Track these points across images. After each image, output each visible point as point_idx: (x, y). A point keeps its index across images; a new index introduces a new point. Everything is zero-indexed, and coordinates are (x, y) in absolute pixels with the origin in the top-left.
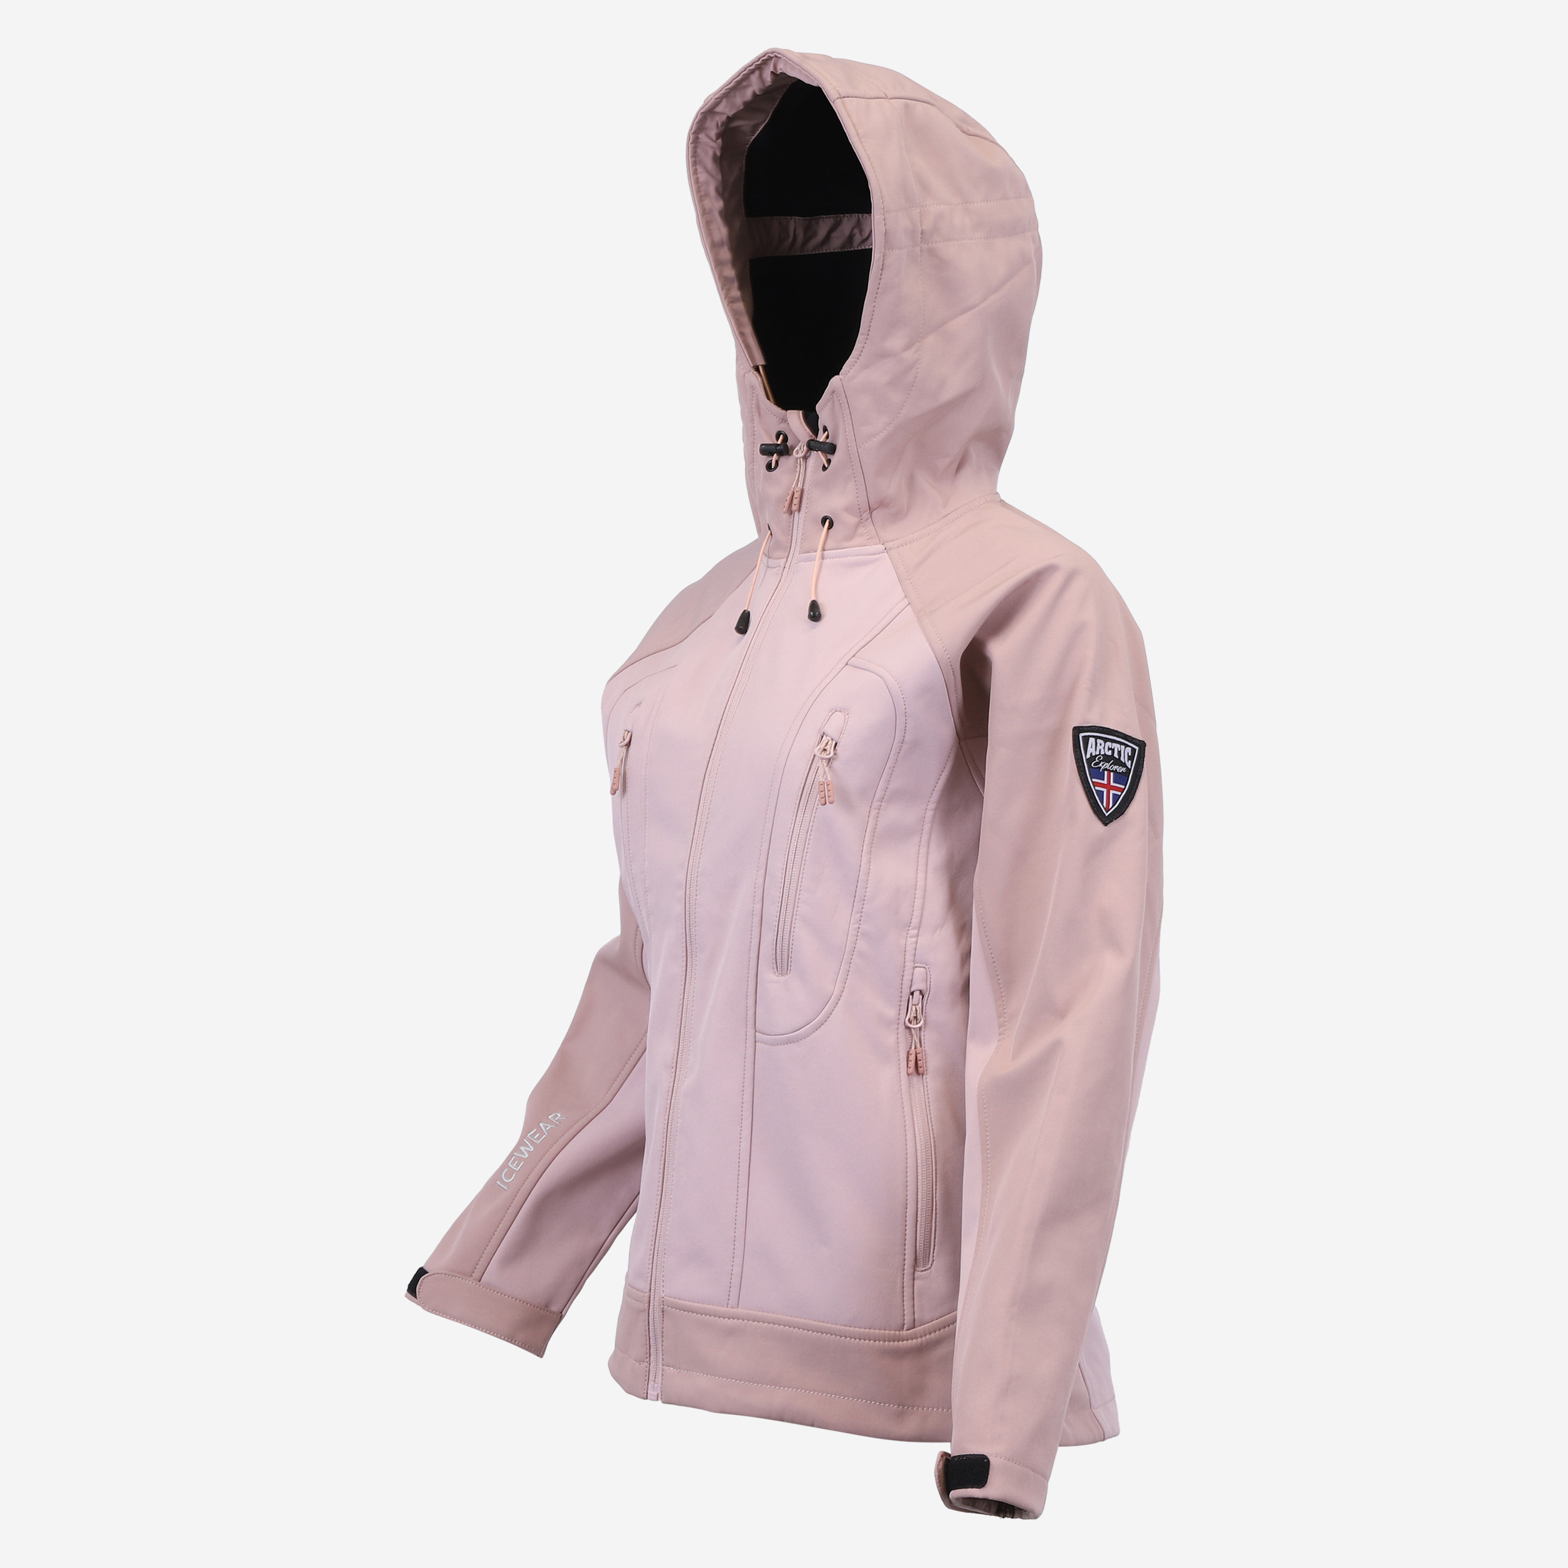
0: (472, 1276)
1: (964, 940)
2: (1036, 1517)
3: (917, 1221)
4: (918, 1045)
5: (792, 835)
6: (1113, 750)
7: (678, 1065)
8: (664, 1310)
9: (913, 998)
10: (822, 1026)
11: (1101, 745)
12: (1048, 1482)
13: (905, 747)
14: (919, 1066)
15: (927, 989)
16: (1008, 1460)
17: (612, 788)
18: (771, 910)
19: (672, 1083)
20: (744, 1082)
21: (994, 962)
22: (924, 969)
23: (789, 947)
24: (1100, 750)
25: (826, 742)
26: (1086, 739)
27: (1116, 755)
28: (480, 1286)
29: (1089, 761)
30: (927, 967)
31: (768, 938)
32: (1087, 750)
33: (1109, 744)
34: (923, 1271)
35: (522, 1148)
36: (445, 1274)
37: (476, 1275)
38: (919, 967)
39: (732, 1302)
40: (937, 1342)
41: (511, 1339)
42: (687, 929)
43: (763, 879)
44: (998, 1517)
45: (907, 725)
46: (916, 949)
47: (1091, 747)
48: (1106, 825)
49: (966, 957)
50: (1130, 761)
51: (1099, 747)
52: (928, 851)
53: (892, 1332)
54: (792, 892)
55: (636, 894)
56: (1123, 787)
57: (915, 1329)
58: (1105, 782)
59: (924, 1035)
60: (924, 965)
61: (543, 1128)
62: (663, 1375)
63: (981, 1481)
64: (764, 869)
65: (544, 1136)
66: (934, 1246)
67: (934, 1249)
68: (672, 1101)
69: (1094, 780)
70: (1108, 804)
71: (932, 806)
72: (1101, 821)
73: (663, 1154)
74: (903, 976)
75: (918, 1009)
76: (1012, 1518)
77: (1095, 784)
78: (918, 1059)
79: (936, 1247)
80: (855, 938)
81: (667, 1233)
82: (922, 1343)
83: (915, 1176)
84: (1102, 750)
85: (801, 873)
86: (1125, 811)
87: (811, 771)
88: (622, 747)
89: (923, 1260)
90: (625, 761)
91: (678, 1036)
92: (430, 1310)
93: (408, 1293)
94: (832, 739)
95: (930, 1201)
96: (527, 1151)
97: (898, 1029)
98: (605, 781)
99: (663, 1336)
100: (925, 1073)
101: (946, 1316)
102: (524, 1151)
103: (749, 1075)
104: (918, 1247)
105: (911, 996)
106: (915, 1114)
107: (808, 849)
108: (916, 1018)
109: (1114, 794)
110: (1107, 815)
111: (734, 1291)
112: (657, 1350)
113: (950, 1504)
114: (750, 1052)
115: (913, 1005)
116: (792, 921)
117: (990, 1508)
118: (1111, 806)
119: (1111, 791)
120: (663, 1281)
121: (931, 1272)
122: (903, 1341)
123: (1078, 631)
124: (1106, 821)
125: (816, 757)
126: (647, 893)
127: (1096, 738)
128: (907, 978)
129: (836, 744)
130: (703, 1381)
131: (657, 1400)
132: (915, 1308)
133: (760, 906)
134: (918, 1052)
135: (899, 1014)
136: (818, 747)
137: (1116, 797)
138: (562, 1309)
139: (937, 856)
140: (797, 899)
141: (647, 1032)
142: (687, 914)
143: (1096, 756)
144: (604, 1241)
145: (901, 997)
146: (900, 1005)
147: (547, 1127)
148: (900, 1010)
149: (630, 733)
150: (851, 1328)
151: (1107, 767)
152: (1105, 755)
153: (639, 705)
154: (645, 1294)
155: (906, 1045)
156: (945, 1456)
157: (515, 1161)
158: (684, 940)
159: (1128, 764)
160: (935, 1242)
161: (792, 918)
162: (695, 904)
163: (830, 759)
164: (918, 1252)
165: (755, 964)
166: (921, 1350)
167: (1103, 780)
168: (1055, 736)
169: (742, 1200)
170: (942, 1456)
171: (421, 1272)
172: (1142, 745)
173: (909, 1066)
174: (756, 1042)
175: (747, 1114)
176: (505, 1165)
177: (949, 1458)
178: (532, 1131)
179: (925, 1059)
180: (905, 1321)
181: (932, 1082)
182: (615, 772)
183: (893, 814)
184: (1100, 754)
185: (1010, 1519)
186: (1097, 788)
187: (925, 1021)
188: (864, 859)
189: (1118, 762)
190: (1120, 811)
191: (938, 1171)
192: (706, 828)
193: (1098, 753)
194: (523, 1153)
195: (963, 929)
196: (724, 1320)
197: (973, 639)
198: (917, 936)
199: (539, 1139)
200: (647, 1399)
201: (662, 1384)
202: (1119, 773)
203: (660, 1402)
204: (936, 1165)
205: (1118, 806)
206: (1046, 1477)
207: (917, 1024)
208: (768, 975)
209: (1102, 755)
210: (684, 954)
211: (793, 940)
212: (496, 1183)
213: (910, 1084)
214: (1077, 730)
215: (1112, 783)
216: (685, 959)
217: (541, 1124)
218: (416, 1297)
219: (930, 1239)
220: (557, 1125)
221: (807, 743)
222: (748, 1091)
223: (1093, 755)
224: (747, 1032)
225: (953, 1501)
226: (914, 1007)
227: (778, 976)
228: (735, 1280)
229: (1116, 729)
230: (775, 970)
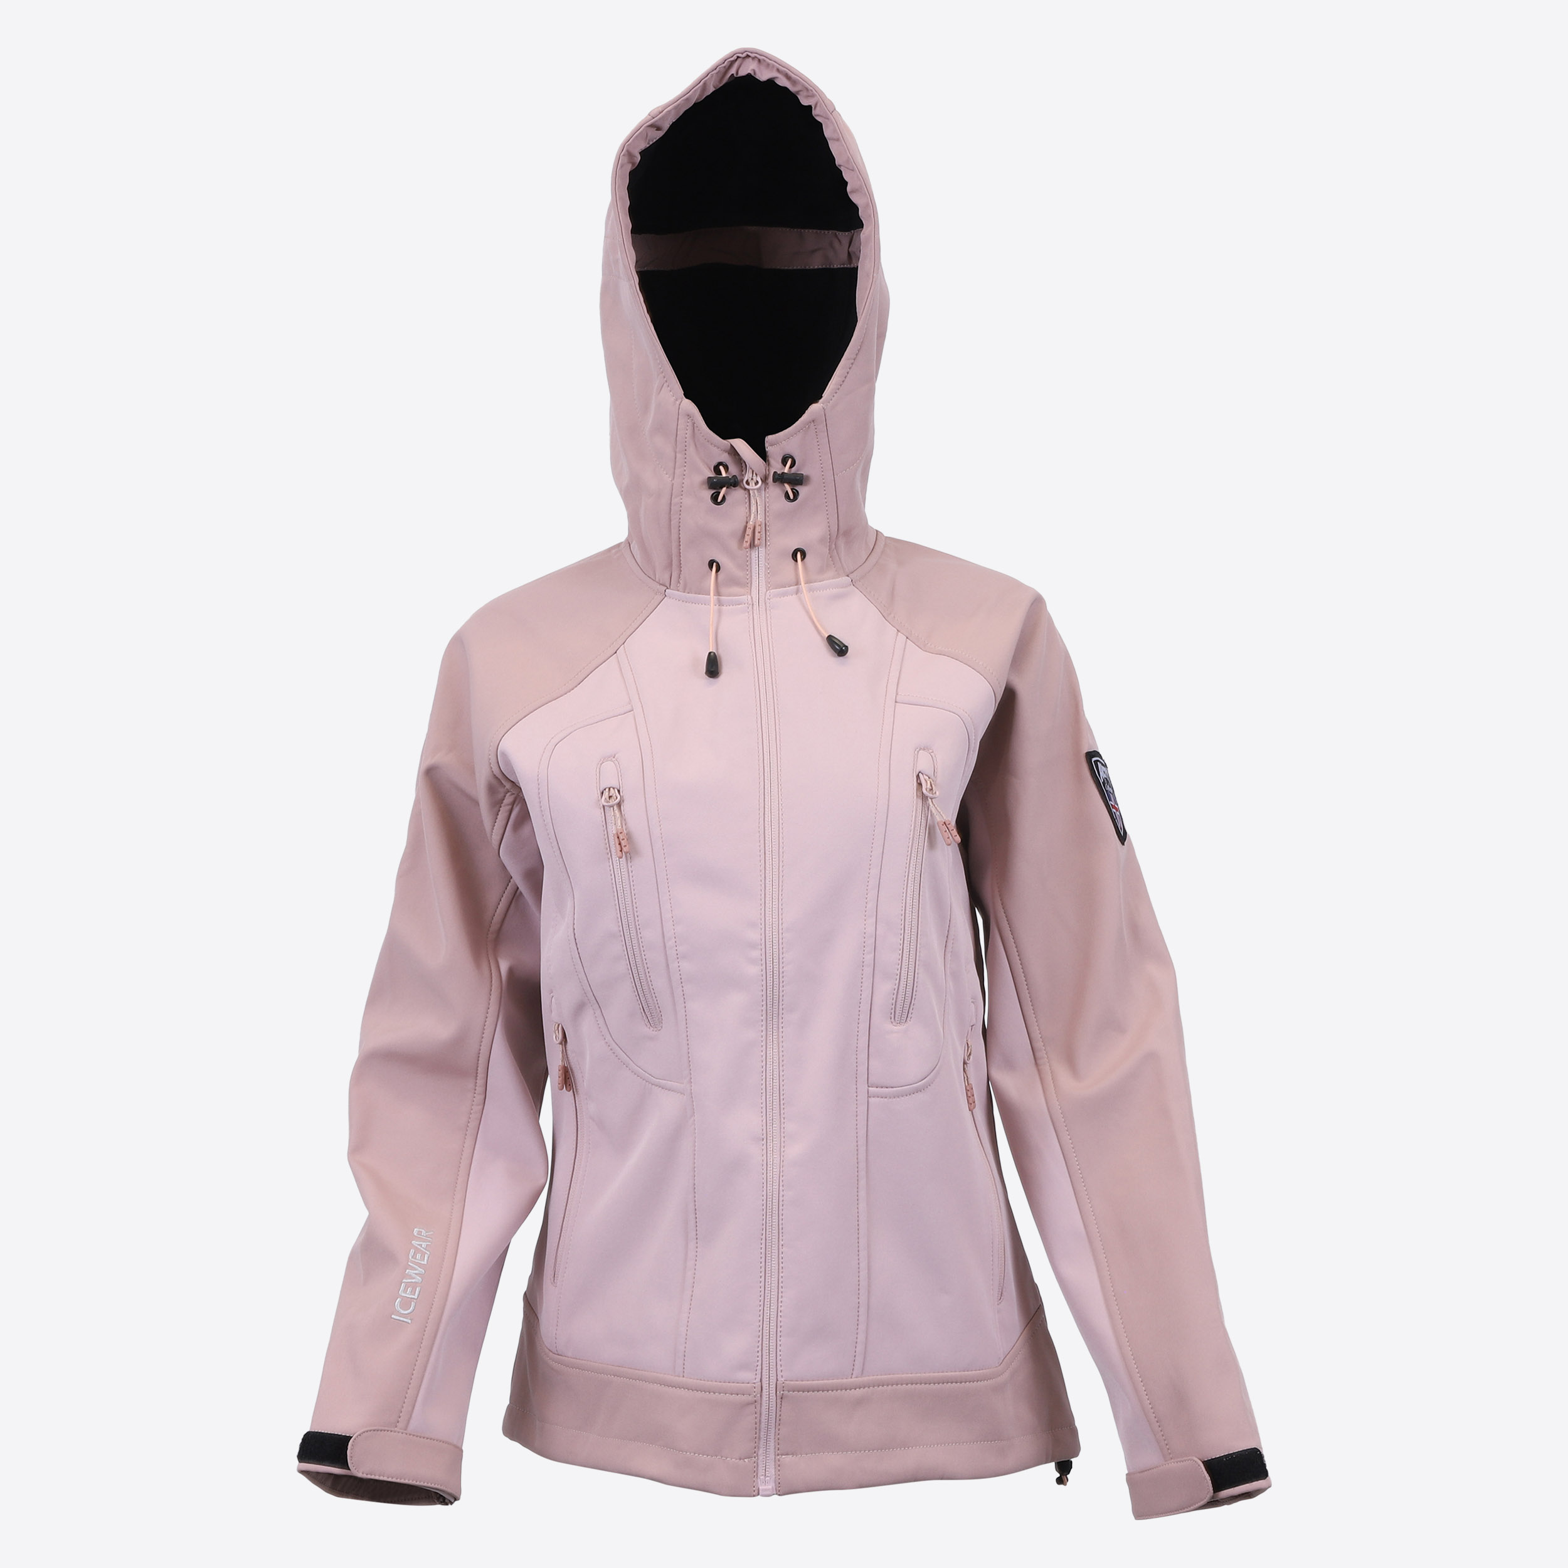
0: (397, 1426)
3: (998, 1254)
5: (908, 879)
8: (783, 1396)
10: (941, 1071)
18: (889, 958)
20: (858, 1142)
23: (912, 993)
26: (1096, 764)
28: (407, 1434)
29: (1103, 784)
31: (886, 988)
32: (1099, 774)
35: (410, 1272)
37: (401, 1424)
39: (857, 1370)
43: (874, 928)
48: (1122, 844)
54: (913, 938)
57: (1004, 1360)
61: (418, 1247)
62: (776, 1466)
64: (874, 917)
65: (427, 1255)
66: (1006, 1276)
67: (1006, 1280)
68: (769, 1174)
69: (1110, 803)
72: (1120, 840)
77: (1111, 806)
80: (949, 978)
85: (919, 917)
87: (918, 812)
88: (611, 807)
89: (1002, 1292)
91: (763, 1105)
94: (930, 778)
95: (1002, 1232)
96: (416, 1275)
99: (781, 1425)
102: (413, 1275)
103: (862, 1132)
110: (1122, 834)
111: (859, 1359)
114: (862, 1108)
120: (781, 1366)
121: (1005, 1302)
124: (1122, 840)
126: (680, 960)
130: (834, 1460)
131: (771, 1494)
140: (918, 944)
142: (769, 976)
147: (422, 1245)
154: (756, 1385)
157: (407, 1288)
158: (764, 1003)
160: (1006, 1273)
161: (915, 964)
162: (782, 963)
164: (999, 1285)
165: (867, 1016)
169: (864, 1264)
174: (869, 1097)
175: (863, 1173)
186: (1112, 810)
192: (782, 881)
194: (414, 1278)
196: (848, 1391)
199: (428, 1259)
200: (758, 1494)
201: (776, 1475)
203: (775, 1495)
211: (917, 986)
212: (393, 1317)
214: (1089, 756)
217: (413, 1243)
220: (430, 1242)
222: (862, 1149)
223: (1103, 779)
224: (857, 1088)
227: (896, 1025)
228: (861, 1348)
230: (892, 1020)
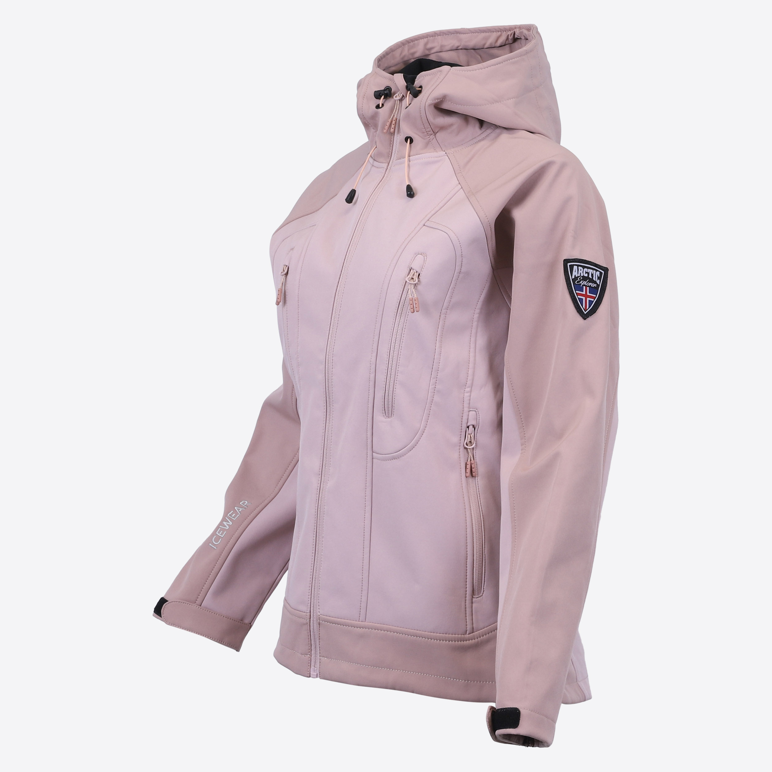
0: (196, 603)
1: (499, 394)
2: (548, 746)
3: (473, 567)
4: (472, 459)
5: (393, 331)
6: (588, 273)
7: (323, 473)
8: (320, 623)
9: (468, 430)
10: (414, 449)
11: (581, 270)
12: (555, 724)
13: (461, 275)
14: (473, 471)
15: (477, 424)
16: (532, 711)
17: (277, 301)
18: (381, 378)
19: (319, 484)
20: (366, 484)
21: (518, 405)
22: (474, 412)
23: (392, 400)
24: (580, 273)
25: (413, 273)
26: (572, 267)
27: (590, 276)
28: (201, 608)
29: (574, 280)
30: (476, 410)
31: (379, 395)
32: (572, 274)
33: (586, 269)
34: (478, 597)
35: (225, 523)
36: (179, 602)
37: (198, 602)
38: (472, 411)
39: (362, 618)
40: (488, 641)
41: (221, 641)
42: (327, 389)
43: (375, 359)
44: (524, 747)
45: (463, 262)
46: (470, 400)
47: (575, 272)
48: (585, 319)
49: (500, 405)
50: (599, 280)
51: (580, 271)
52: (476, 339)
53: (459, 636)
54: (394, 366)
55: (292, 367)
56: (595, 296)
57: (473, 633)
58: (584, 293)
59: (476, 453)
60: (475, 410)
61: (237, 510)
62: (320, 662)
63: (515, 723)
64: (376, 352)
65: (238, 515)
66: (484, 582)
67: (484, 584)
68: (320, 495)
69: (577, 292)
70: (586, 306)
71: (478, 311)
72: (582, 317)
73: (316, 527)
74: (462, 416)
75: (472, 436)
76: (533, 747)
77: (578, 294)
78: (473, 467)
79: (485, 582)
80: (433, 394)
81: (320, 576)
82: (478, 642)
83: (472, 540)
84: (582, 273)
85: (399, 355)
86: (596, 310)
87: (404, 291)
88: (283, 275)
89: (478, 591)
90: (285, 284)
91: (322, 455)
92: (170, 624)
93: (154, 613)
94: (417, 272)
95: (481, 554)
96: (227, 525)
97: (460, 449)
98: (273, 296)
99: (320, 639)
100: (477, 476)
101: (492, 625)
102: (226, 525)
103: (369, 479)
104: (474, 582)
105: (467, 429)
106: (471, 501)
107: (403, 339)
108: (470, 442)
109: (589, 301)
110: (585, 313)
111: (363, 611)
112: (316, 647)
113: (495, 739)
114: (369, 465)
115: (468, 434)
116: (394, 384)
117: (519, 741)
118: (588, 307)
119: (588, 298)
120: (319, 606)
121: (483, 598)
122: (466, 641)
123: (567, 201)
124: (585, 317)
125: (407, 283)
126: (299, 366)
127: (578, 266)
128: (465, 418)
129: (419, 275)
131: (317, 677)
132: (474, 620)
133: (373, 375)
134: (472, 463)
135: (460, 440)
136: (409, 276)
137: (591, 302)
138: (251, 621)
139: (481, 341)
140: (397, 371)
141: (299, 450)
142: (327, 381)
143: (578, 277)
144: (275, 578)
145: (461, 429)
146: (461, 435)
147: (240, 509)
148: (461, 437)
149: (287, 267)
150: (434, 634)
151: (585, 284)
152: (583, 276)
153: (292, 249)
154: (307, 614)
155: (465, 459)
156: (492, 708)
157: (221, 531)
158: (325, 396)
159: (598, 282)
160: (484, 580)
161: (394, 382)
162: (332, 374)
163: (415, 284)
164: (474, 586)
165: (372, 411)
166: (477, 646)
167: (583, 292)
168: (552, 266)
169: (367, 556)
170: (490, 709)
171: (163, 601)
172: (606, 270)
173: (467, 472)
174: (373, 458)
175: (368, 503)
176: (214, 533)
177: (494, 710)
178: (230, 512)
179: (477, 467)
180: (468, 629)
181: (480, 481)
182: (279, 291)
183: (455, 317)
184: (580, 276)
185: (531, 747)
186: (579, 297)
187: (476, 444)
188: (438, 345)
189: (592, 281)
190: (593, 311)
191: (486, 536)
192: (337, 326)
193: (579, 275)
194: (225, 526)
195: (498, 387)
196: (357, 629)
197: (503, 209)
198: (471, 391)
199: (235, 517)
200: (310, 677)
201: (320, 668)
202: (593, 287)
203: (318, 679)
204: (484, 533)
205: (592, 308)
206: (554, 721)
207: (471, 446)
208: (379, 418)
209: (582, 276)
210: (325, 404)
211: (395, 396)
212: (209, 545)
213: (467, 483)
214: (566, 261)
215: (588, 294)
216: (325, 407)
217: (235, 508)
218: (161, 617)
219: (482, 578)
220: (245, 508)
221: (401, 273)
222: (369, 489)
223: (576, 276)
224: (367, 452)
225: (498, 737)
226: (469, 436)
227: (386, 418)
228: (363, 605)
229: (590, 260)
230: (384, 414)
